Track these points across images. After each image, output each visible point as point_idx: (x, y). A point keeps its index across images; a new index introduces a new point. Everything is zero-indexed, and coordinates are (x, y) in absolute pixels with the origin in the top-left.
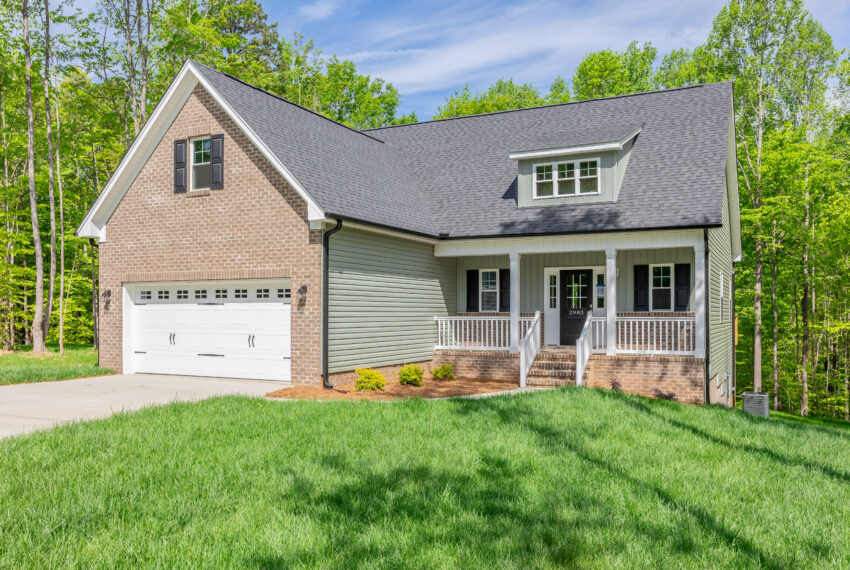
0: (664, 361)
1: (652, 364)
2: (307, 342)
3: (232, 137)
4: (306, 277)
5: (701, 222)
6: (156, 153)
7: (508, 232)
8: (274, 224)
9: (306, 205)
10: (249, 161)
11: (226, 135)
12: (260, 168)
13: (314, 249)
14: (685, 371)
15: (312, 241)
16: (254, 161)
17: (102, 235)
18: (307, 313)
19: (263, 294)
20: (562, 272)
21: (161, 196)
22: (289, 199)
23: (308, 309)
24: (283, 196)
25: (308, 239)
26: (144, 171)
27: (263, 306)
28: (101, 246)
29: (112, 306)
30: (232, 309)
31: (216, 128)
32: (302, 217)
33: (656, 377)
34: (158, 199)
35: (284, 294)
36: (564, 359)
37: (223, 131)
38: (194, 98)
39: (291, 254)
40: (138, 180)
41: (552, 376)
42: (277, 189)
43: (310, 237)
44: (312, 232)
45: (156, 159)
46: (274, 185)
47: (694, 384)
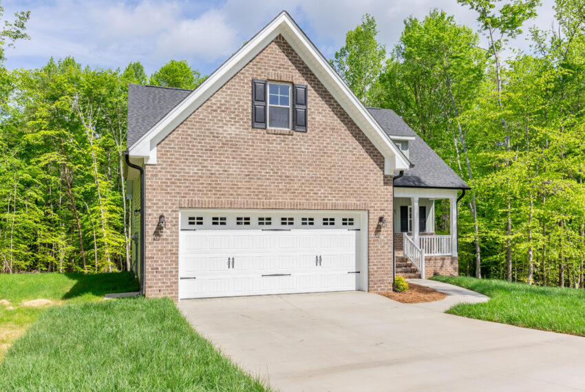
0: (443, 259)
2: (383, 259)
3: (316, 90)
4: (381, 210)
5: (461, 186)
6: (228, 85)
8: (354, 167)
9: (384, 159)
10: (332, 113)
11: (309, 87)
12: (342, 121)
13: (386, 189)
14: (452, 263)
15: (385, 184)
16: (336, 114)
17: (153, 158)
18: (382, 237)
19: (328, 222)
21: (237, 128)
23: (383, 234)
24: (363, 146)
25: (382, 182)
26: (213, 100)
27: (329, 231)
28: (148, 168)
29: (166, 232)
31: (299, 80)
32: (380, 168)
34: (231, 130)
35: (348, 222)
37: (306, 83)
38: (274, 46)
39: (369, 191)
40: (204, 107)
42: (358, 140)
43: (384, 180)
44: (385, 177)
45: (229, 92)
46: (355, 137)
47: (455, 269)
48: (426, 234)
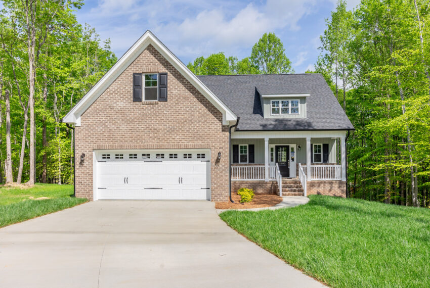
0: (331, 183)
1: (326, 184)
2: (221, 180)
3: (173, 75)
4: (220, 148)
5: (347, 128)
6: (119, 79)
7: (265, 129)
8: (200, 121)
9: (222, 114)
10: (184, 88)
11: (169, 73)
12: (191, 92)
13: (224, 134)
15: (223, 131)
16: (187, 89)
17: (78, 122)
18: (221, 166)
19: (188, 156)
20: (276, 146)
21: (124, 103)
22: (209, 109)
23: (221, 164)
24: (206, 107)
25: (221, 130)
26: (111, 88)
27: (188, 162)
28: (76, 129)
29: (86, 163)
30: (167, 163)
31: (162, 69)
32: (219, 121)
33: (328, 189)
34: (121, 104)
35: (201, 156)
36: (290, 183)
37: (167, 71)
38: (147, 52)
39: (211, 136)
40: (106, 92)
41: (290, 191)
42: (202, 103)
43: (222, 128)
44: (223, 126)
45: (119, 83)
46: (201, 102)
47: (343, 191)
48: (328, 164)
